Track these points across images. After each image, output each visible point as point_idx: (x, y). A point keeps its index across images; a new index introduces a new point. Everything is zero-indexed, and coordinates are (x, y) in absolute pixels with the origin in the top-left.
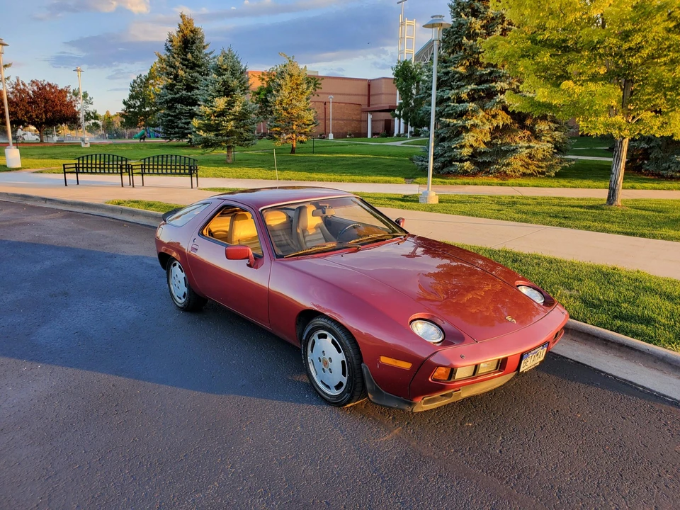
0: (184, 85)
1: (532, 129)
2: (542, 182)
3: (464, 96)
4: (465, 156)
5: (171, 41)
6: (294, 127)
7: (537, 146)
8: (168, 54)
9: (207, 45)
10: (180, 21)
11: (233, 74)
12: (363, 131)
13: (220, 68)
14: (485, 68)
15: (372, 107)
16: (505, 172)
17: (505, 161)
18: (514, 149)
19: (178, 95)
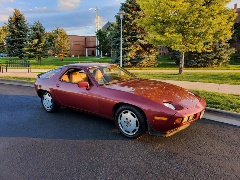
0: (17, 35)
1: (149, 51)
2: (153, 69)
3: (127, 40)
4: (128, 60)
5: (11, 18)
6: (63, 51)
7: (151, 57)
8: (10, 23)
9: (26, 21)
10: (14, 11)
11: (40, 31)
12: (84, 54)
13: (35, 28)
14: (133, 31)
15: (87, 46)
16: (141, 65)
17: (141, 62)
18: (144, 58)
19: (14, 39)
